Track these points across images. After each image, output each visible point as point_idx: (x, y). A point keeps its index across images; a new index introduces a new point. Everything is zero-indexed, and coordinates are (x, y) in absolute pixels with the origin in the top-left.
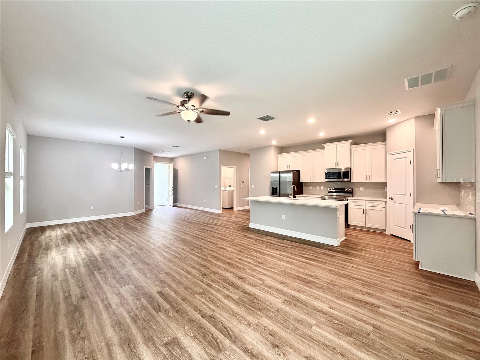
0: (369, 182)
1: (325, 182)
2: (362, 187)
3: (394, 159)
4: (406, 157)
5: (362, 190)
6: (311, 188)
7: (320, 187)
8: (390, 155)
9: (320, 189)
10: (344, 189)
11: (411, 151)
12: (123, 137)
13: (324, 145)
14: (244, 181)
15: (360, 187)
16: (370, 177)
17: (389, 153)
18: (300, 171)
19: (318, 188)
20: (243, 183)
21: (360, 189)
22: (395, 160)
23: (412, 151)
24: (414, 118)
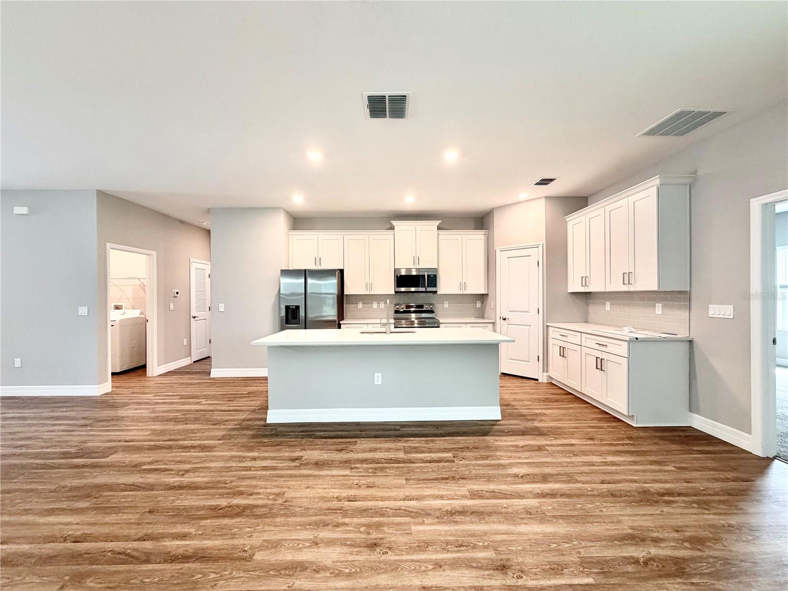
0: (463, 293)
1: (394, 293)
2: (447, 302)
3: (508, 258)
4: (530, 256)
5: (447, 307)
6: (361, 305)
7: (379, 303)
8: (501, 251)
9: (379, 307)
10: (422, 306)
11: (538, 247)
13: (394, 223)
14: (177, 293)
15: (445, 302)
16: (463, 285)
17: (499, 248)
18: (343, 270)
19: (375, 305)
20: (176, 297)
21: (445, 305)
22: (510, 259)
23: (541, 247)
24: (544, 199)
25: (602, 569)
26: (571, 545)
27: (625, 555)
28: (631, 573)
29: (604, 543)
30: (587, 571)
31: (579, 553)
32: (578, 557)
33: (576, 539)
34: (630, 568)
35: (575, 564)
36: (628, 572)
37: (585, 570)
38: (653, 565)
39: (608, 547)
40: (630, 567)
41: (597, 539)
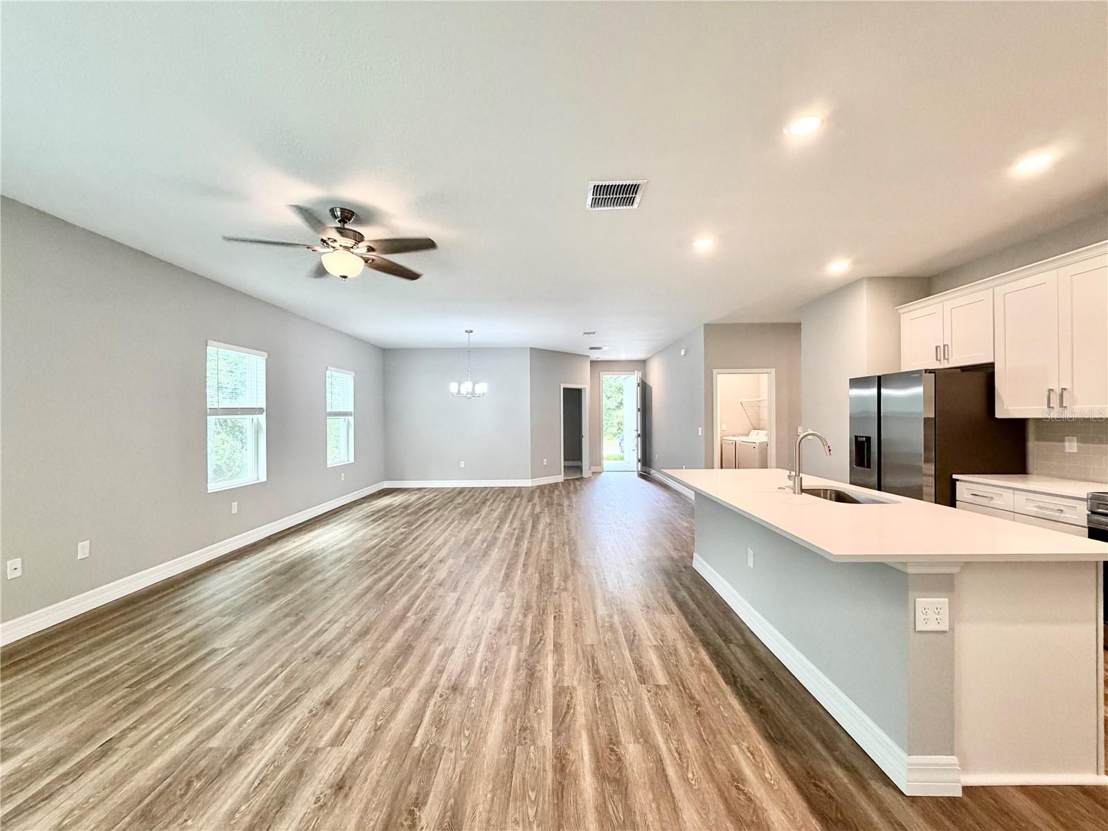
12: (471, 332)
18: (992, 365)
25: (423, 762)
26: (463, 749)
27: (432, 795)
28: (408, 786)
29: (456, 784)
30: (426, 746)
31: (451, 751)
32: (445, 748)
33: (470, 759)
34: (413, 789)
35: (438, 741)
36: (409, 783)
37: (428, 746)
38: (406, 820)
39: (448, 786)
40: (415, 791)
41: (465, 780)
